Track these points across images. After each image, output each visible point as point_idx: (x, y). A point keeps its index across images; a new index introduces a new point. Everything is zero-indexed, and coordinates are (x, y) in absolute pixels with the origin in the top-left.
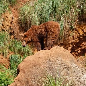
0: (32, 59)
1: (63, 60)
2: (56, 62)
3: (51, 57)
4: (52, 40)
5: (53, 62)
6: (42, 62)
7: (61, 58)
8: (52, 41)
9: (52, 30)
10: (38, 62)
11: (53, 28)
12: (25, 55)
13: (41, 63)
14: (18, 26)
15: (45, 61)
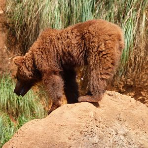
0: (40, 128)
1: (132, 133)
2: (111, 139)
3: (98, 124)
4: (104, 77)
5: (101, 138)
6: (70, 139)
7: (124, 127)
8: (103, 79)
9: (103, 47)
10: (59, 138)
11: (105, 40)
12: (23, 118)
13: (67, 140)
14: (4, 35)
15: (79, 134)
